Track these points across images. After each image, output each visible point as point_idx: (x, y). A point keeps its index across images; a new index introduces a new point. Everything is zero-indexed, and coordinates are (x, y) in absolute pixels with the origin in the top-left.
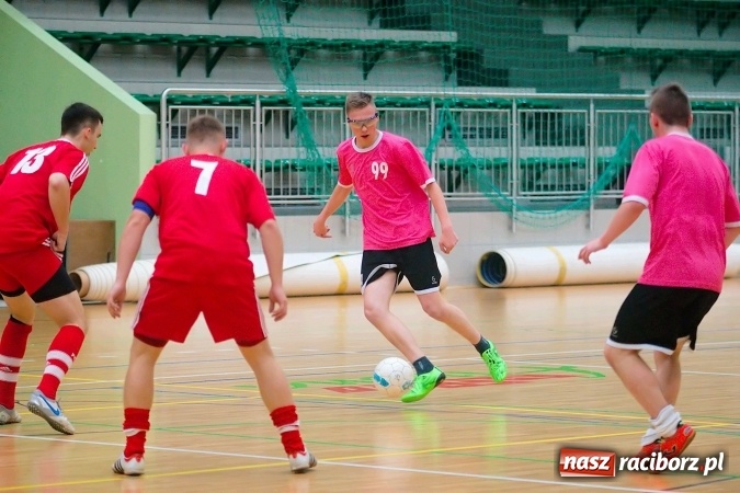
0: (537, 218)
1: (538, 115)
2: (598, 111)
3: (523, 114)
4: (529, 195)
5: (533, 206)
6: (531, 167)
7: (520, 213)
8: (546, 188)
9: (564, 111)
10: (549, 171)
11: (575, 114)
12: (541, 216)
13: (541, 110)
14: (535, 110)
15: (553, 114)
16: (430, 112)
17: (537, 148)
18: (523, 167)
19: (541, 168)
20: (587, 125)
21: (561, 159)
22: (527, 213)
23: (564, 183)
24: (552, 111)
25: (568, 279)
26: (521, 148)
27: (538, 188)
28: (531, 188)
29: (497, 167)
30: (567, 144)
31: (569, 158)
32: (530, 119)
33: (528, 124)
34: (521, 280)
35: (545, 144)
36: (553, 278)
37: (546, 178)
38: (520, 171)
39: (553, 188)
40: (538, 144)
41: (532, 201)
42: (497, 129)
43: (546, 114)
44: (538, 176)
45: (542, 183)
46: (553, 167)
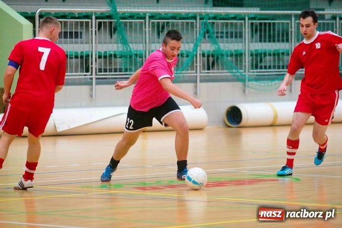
0: (260, 86)
1: (261, 24)
2: (297, 21)
3: (252, 24)
4: (256, 72)
5: (258, 79)
6: (257, 55)
7: (250, 83)
8: (265, 67)
9: (276, 21)
10: (268, 58)
11: (283, 23)
12: (263, 84)
13: (262, 21)
14: (259, 21)
15: (270, 24)
16: (196, 22)
17: (260, 44)
18: (252, 55)
19: (263, 56)
20: (290, 29)
21: (275, 50)
22: (255, 83)
23: (276, 65)
24: (269, 21)
25: (278, 122)
26: (250, 44)
27: (261, 68)
28: (256, 68)
29: (236, 55)
30: (278, 41)
31: (279, 50)
32: (256, 26)
33: (255, 29)
34: (251, 122)
35: (265, 41)
36: (270, 121)
37: (265, 61)
38: (250, 58)
39: (270, 67)
40: (261, 41)
41: (257, 75)
42: (236, 33)
43: (265, 24)
44: (261, 61)
45: (263, 64)
46: (270, 55)
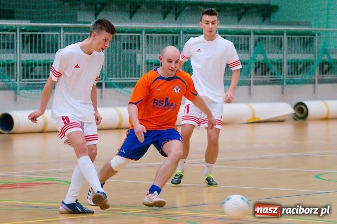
0: (28, 93)
1: (31, 35)
2: (65, 33)
3: (23, 35)
4: (26, 81)
5: (29, 87)
6: (27, 65)
7: (21, 91)
8: (36, 77)
9: (46, 33)
10: (38, 68)
11: (52, 35)
12: (37, 93)
13: (33, 33)
14: (30, 33)
15: (40, 35)
17: (31, 55)
18: (23, 65)
19: (33, 66)
20: (59, 41)
21: (44, 61)
22: (26, 91)
23: (46, 74)
24: (39, 33)
25: (48, 129)
26: (22, 55)
27: (32, 77)
28: (27, 77)
30: (48, 52)
31: (49, 60)
32: (27, 38)
33: (26, 40)
34: (21, 129)
35: (35, 52)
37: (36, 71)
39: (40, 77)
40: (31, 52)
41: (28, 84)
43: (36, 35)
44: (32, 70)
45: (34, 74)
46: (40, 65)
